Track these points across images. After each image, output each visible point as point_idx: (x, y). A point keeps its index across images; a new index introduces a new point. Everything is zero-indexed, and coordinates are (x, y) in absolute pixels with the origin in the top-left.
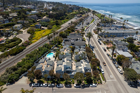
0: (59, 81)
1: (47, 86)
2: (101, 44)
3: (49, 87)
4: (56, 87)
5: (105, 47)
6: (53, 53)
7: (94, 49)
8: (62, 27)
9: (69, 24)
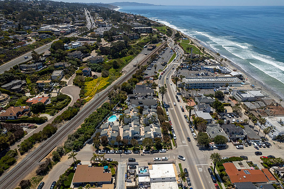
0: (126, 147)
2: (179, 101)
3: (117, 154)
4: (124, 153)
5: (184, 104)
7: (169, 109)
8: (124, 72)
9: (135, 66)
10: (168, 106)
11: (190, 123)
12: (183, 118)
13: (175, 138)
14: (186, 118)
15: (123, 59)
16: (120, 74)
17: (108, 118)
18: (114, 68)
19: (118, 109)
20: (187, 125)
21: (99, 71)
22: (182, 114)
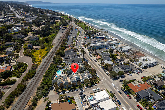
0: (74, 87)
1: (69, 92)
2: (92, 57)
3: (71, 92)
4: (75, 91)
5: (95, 58)
6: (60, 70)
7: (88, 62)
8: (54, 44)
9: (59, 40)
10: (87, 60)
11: (103, 68)
12: (98, 65)
13: (98, 77)
14: (99, 65)
15: (50, 36)
16: (52, 46)
17: (56, 73)
18: (47, 42)
19: (60, 66)
20: (101, 69)
21: (38, 45)
22: (96, 63)
